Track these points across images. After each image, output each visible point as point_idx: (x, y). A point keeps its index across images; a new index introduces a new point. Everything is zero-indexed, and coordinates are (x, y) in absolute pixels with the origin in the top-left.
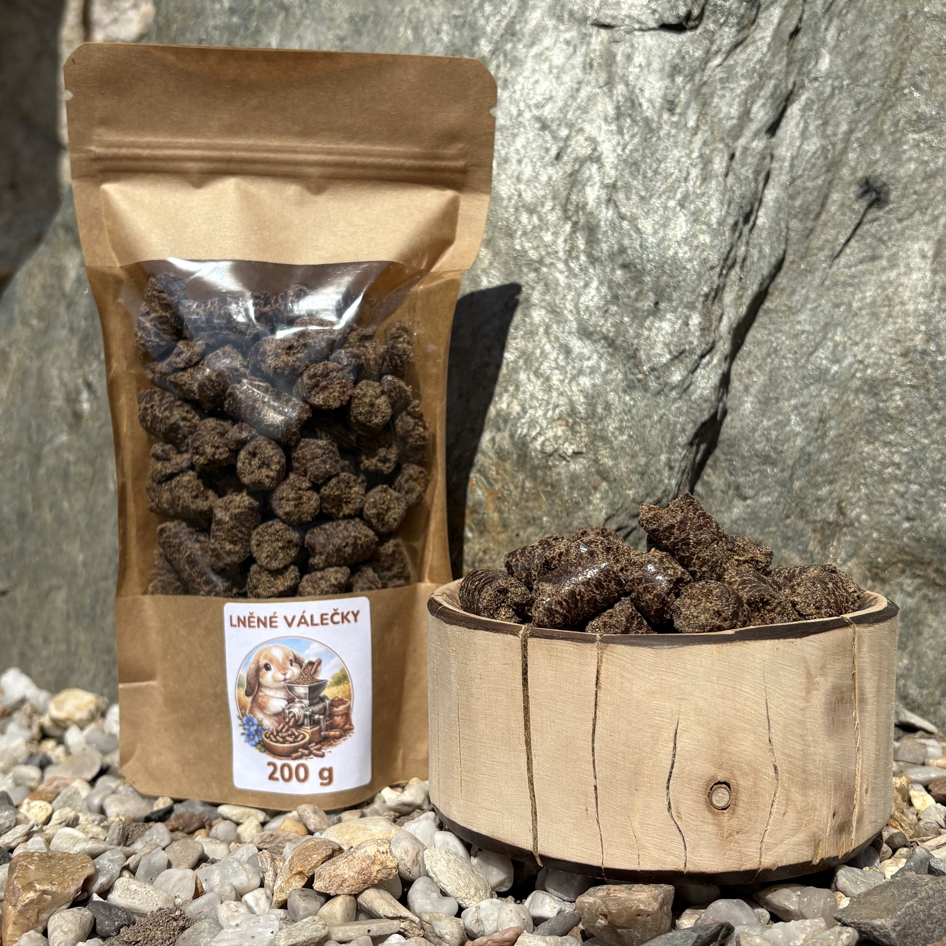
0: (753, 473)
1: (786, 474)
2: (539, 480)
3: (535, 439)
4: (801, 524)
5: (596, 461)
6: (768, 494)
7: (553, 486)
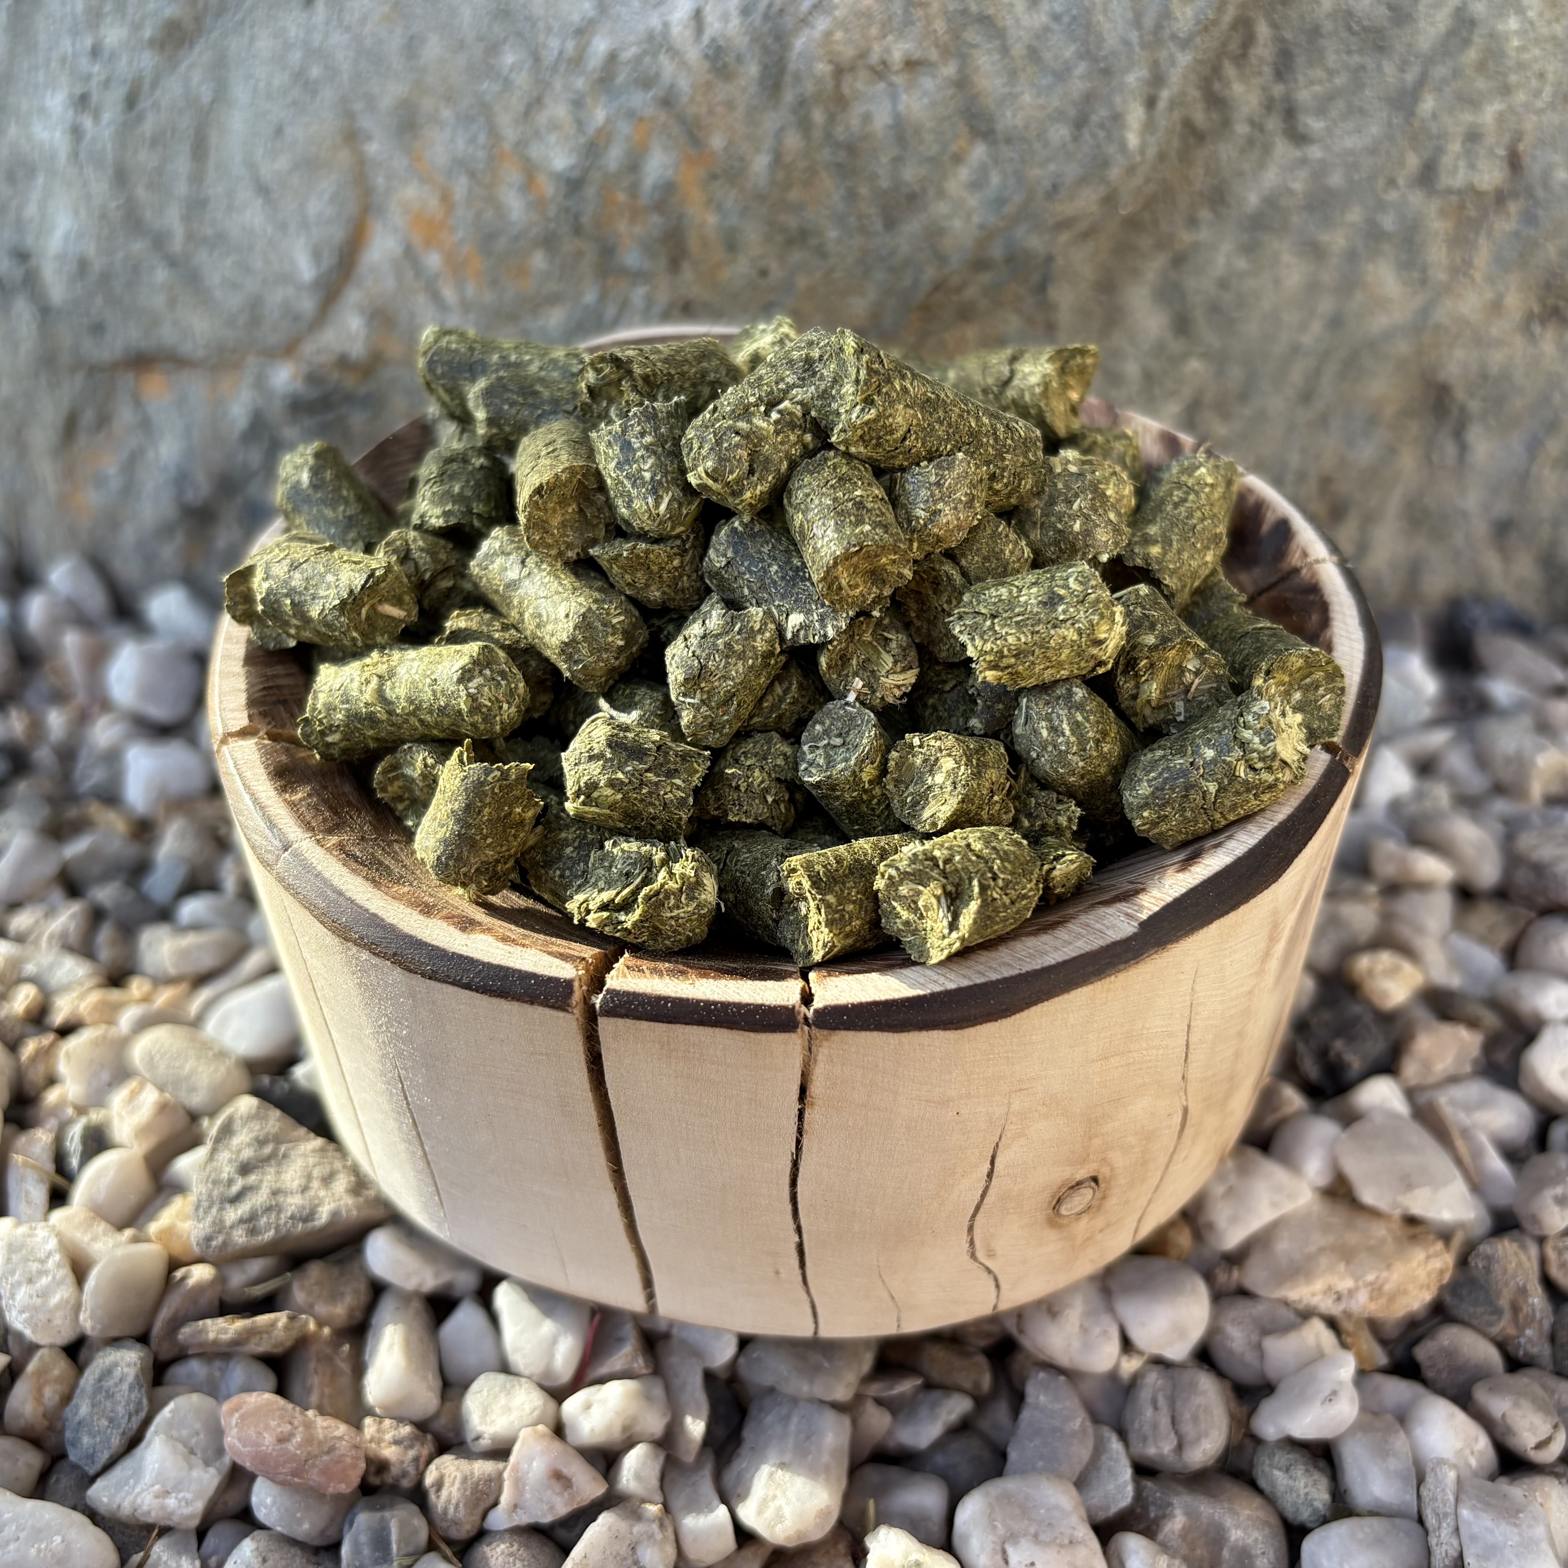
0: (1331, 73)
1: (1410, 77)
2: (817, 134)
3: (805, 21)
4: (1416, 198)
5: (962, 83)
6: (1358, 130)
7: (851, 149)
